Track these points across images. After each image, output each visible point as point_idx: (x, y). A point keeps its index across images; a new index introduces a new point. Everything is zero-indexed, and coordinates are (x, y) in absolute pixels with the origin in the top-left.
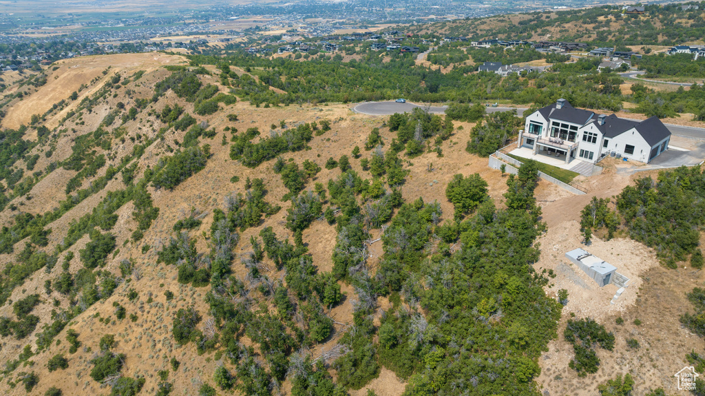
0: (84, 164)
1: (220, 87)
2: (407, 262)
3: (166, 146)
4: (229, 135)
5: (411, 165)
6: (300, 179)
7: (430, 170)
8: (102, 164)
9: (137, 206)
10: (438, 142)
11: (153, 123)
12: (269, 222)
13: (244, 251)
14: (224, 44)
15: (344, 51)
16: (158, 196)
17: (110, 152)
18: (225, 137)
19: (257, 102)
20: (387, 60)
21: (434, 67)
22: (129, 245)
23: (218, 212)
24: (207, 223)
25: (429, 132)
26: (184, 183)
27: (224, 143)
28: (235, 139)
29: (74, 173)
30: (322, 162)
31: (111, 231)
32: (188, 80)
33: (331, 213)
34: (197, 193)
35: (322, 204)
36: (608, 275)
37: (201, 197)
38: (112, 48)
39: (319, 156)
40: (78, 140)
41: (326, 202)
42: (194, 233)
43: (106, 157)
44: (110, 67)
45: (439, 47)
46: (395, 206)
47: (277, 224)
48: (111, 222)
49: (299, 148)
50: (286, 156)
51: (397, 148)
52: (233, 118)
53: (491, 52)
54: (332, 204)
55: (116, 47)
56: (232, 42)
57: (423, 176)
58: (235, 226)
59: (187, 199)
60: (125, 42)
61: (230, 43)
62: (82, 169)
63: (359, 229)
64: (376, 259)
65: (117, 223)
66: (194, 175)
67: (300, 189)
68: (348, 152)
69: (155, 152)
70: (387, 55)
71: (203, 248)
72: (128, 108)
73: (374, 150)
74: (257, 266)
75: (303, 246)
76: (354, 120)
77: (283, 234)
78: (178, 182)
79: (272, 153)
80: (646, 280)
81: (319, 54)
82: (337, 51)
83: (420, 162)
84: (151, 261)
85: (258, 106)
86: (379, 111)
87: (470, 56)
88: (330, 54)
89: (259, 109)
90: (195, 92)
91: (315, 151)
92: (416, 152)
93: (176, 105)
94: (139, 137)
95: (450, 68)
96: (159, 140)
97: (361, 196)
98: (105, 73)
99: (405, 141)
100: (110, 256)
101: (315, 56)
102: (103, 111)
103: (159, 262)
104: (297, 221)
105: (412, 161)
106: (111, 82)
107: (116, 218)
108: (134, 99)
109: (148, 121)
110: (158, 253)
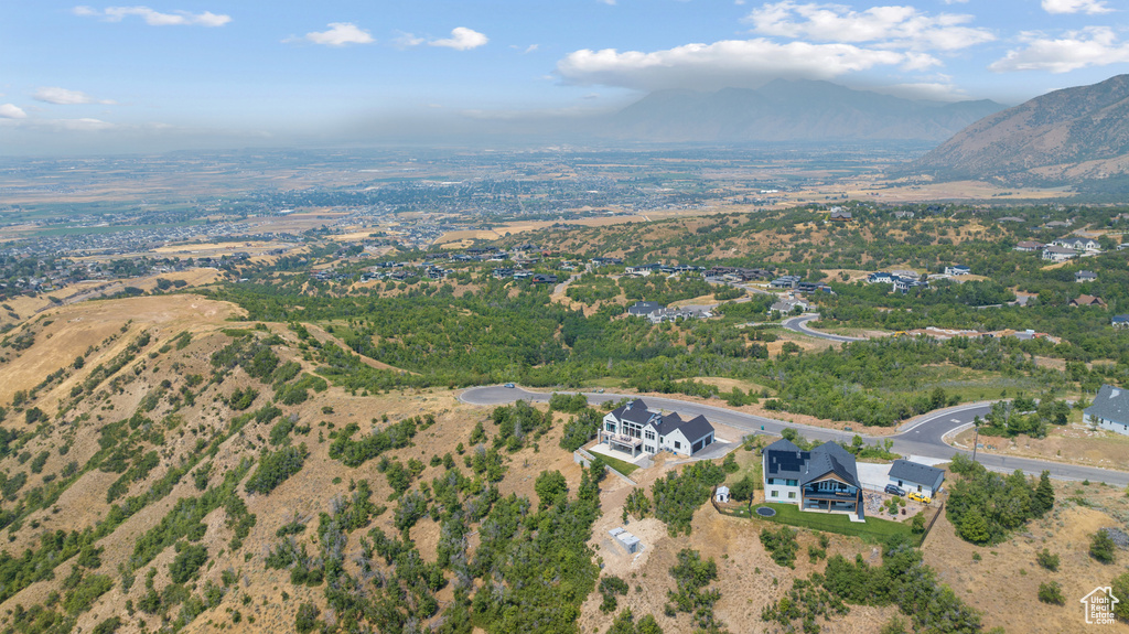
0: (128, 464)
1: (303, 364)
2: (498, 549)
3: (246, 442)
4: (326, 432)
5: (510, 461)
6: (406, 479)
7: (526, 466)
8: (155, 463)
9: (230, 513)
10: (537, 438)
11: (220, 410)
12: (376, 522)
13: (354, 551)
14: (274, 257)
15: (455, 279)
16: (252, 502)
17: (164, 447)
18: (321, 433)
19: (352, 387)
20: (514, 293)
21: (575, 306)
22: (226, 555)
23: (323, 516)
24: (312, 527)
25: (530, 427)
26: (281, 486)
27: (321, 441)
28: (333, 435)
29: (116, 477)
30: (426, 460)
31: (201, 542)
32: (263, 356)
33: (435, 510)
34: (297, 497)
35: (427, 502)
36: (634, 545)
37: (301, 501)
38: (98, 270)
39: (423, 453)
40: (106, 429)
41: (431, 501)
42: (299, 538)
43: (159, 454)
44: (130, 322)
45: (583, 276)
46: (493, 501)
47: (386, 524)
48: (200, 532)
49: (403, 445)
50: (390, 454)
51: (498, 444)
52: (328, 411)
53: (649, 284)
54: (436, 502)
55: (105, 267)
56: (287, 255)
57: (519, 472)
58: (343, 528)
59: (286, 503)
60: (116, 257)
61: (283, 255)
62: (126, 471)
63: (459, 523)
64: (474, 549)
65: (207, 533)
66: (291, 478)
67: (405, 488)
68: (452, 448)
69: (233, 449)
70: (514, 285)
71: (314, 551)
72: (177, 387)
73: (477, 446)
74: (369, 562)
75: (411, 543)
76: (459, 412)
77: (392, 533)
78: (274, 485)
79: (375, 451)
80: (657, 547)
81: (419, 283)
82: (445, 278)
83: (519, 457)
84: (257, 568)
85: (354, 394)
86: (485, 400)
87: (621, 288)
88: (434, 283)
89: (356, 397)
90: (271, 371)
91: (419, 448)
92: (516, 447)
93: (249, 388)
94: (202, 428)
95: (595, 307)
96: (237, 434)
97: (463, 493)
98: (124, 330)
99: (506, 437)
100: (203, 568)
101: (414, 287)
102: (139, 390)
103: (267, 568)
104: (404, 520)
105: (511, 457)
106: (136, 343)
107: (205, 527)
108: (184, 375)
109: (214, 408)
110: (266, 560)
